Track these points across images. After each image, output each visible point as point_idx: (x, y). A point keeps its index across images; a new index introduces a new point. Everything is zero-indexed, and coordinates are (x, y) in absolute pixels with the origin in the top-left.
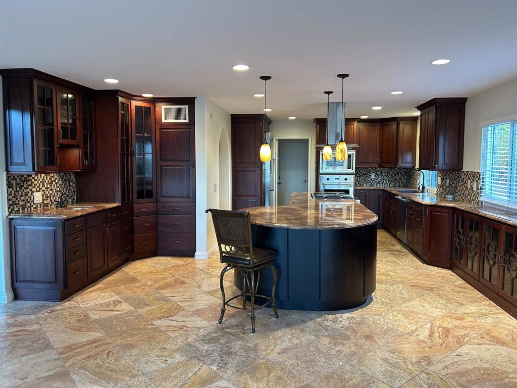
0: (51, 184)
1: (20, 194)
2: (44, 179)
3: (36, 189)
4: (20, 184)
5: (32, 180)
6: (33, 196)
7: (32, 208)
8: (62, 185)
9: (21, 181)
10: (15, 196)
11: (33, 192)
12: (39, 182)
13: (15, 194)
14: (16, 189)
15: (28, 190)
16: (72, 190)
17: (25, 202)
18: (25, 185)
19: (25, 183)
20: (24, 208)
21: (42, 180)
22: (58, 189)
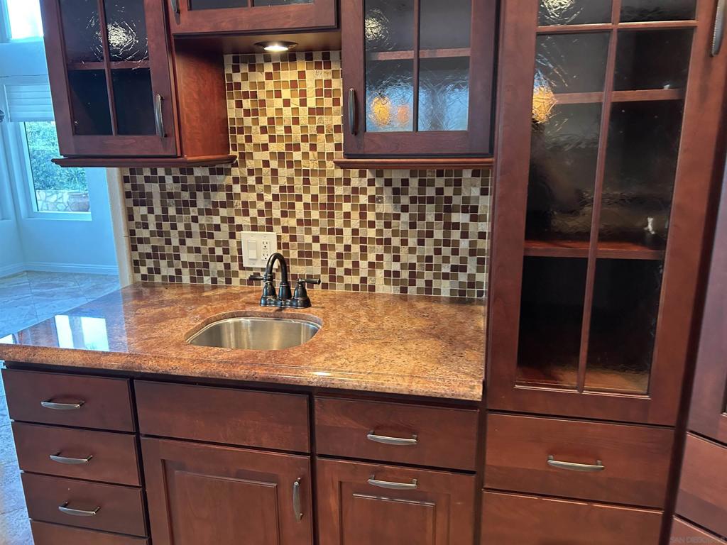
0: (329, 208)
1: (181, 227)
2: (291, 189)
3: (254, 220)
4: (178, 195)
5: (229, 188)
6: (239, 243)
7: (235, 281)
8: (397, 217)
9: (184, 188)
10: (160, 233)
11: (240, 228)
12: (268, 197)
13: (159, 226)
14: (165, 210)
15: (216, 220)
16: (464, 245)
17: (205, 257)
18: (201, 203)
19: (200, 195)
20: (200, 273)
21: (282, 189)
22: (371, 233)
